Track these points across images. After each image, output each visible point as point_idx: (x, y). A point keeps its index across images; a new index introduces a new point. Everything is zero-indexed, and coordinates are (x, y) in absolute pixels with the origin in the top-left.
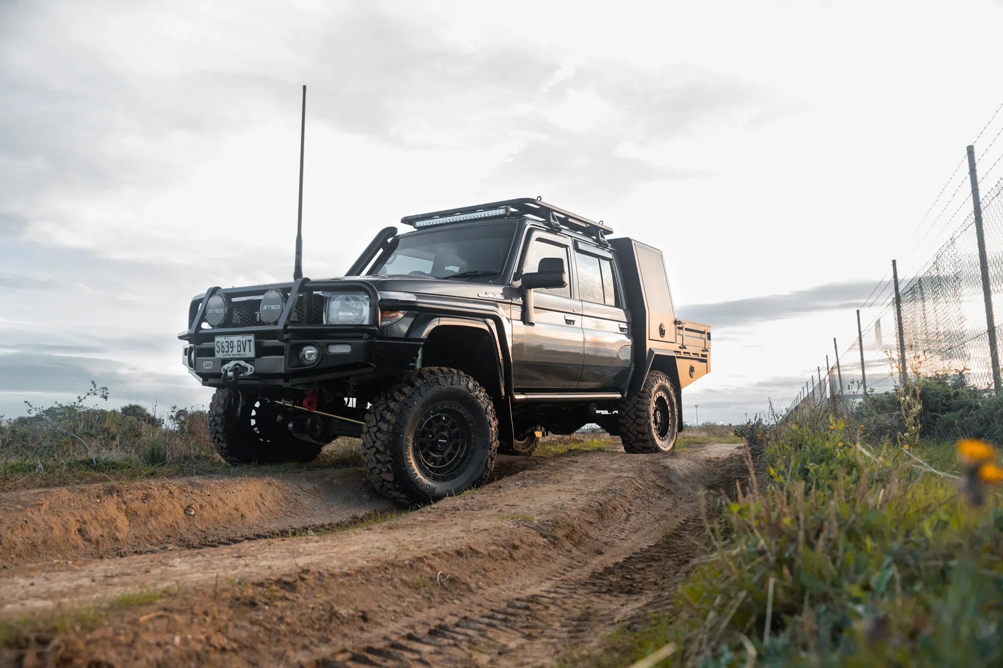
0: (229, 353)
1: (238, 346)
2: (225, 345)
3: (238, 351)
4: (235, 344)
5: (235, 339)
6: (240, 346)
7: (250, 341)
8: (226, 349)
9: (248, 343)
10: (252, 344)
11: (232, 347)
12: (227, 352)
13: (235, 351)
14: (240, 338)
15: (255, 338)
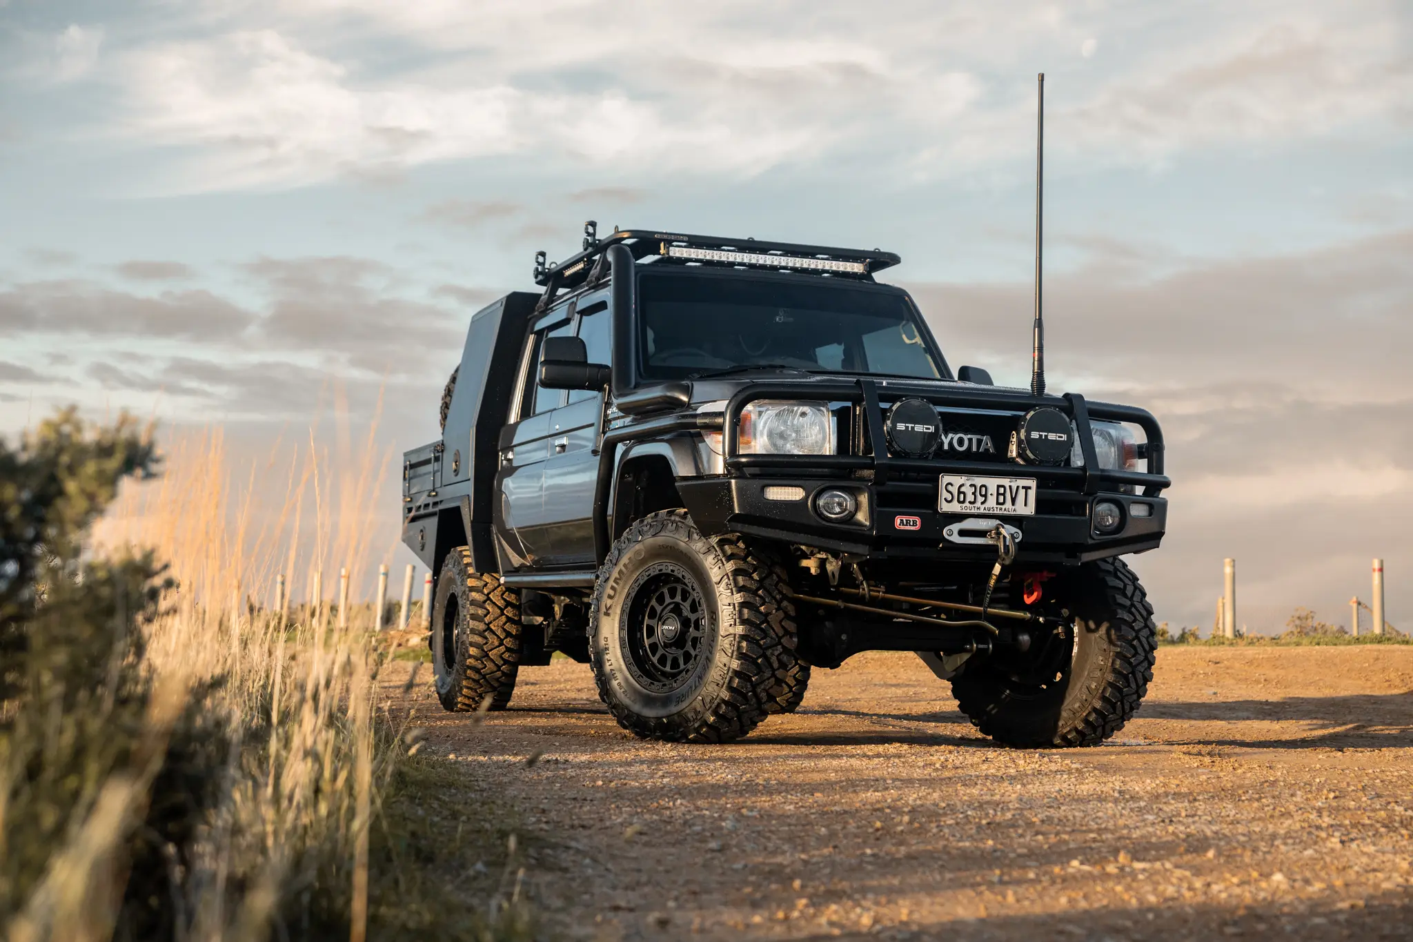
0: (978, 504)
1: (998, 494)
2: (969, 491)
3: (998, 503)
4: (992, 490)
5: (992, 483)
6: (1004, 494)
7: (1027, 488)
8: (970, 498)
9: (1022, 492)
10: (1032, 494)
11: (985, 496)
12: (970, 502)
13: (992, 502)
14: (1006, 482)
15: (1038, 487)
